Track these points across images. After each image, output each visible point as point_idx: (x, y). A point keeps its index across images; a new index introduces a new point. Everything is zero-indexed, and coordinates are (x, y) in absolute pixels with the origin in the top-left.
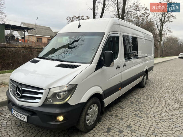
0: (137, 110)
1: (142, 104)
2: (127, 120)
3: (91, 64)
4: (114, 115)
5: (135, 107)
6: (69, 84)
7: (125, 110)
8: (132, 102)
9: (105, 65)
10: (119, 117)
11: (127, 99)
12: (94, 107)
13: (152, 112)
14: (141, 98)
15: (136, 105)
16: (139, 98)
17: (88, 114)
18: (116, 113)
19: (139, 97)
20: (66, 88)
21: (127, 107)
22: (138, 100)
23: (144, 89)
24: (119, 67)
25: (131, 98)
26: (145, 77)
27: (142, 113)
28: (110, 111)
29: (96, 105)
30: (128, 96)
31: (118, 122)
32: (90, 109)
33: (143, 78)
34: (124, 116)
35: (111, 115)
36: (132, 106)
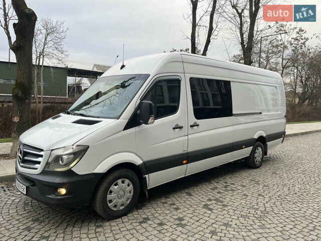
0: (214, 200)
1: (231, 192)
2: (184, 211)
3: (119, 119)
4: (169, 203)
6: (76, 144)
7: (193, 197)
8: (214, 189)
10: (175, 206)
11: (210, 183)
12: (123, 183)
13: (237, 204)
14: (236, 183)
15: (219, 193)
16: (232, 184)
17: (111, 192)
18: (174, 200)
19: (233, 182)
20: (71, 150)
21: (200, 194)
22: (229, 186)
24: (181, 128)
25: (218, 182)
26: (260, 149)
27: (219, 203)
28: (167, 198)
29: (127, 181)
32: (116, 185)
34: (184, 206)
35: (164, 203)
36: (211, 194)
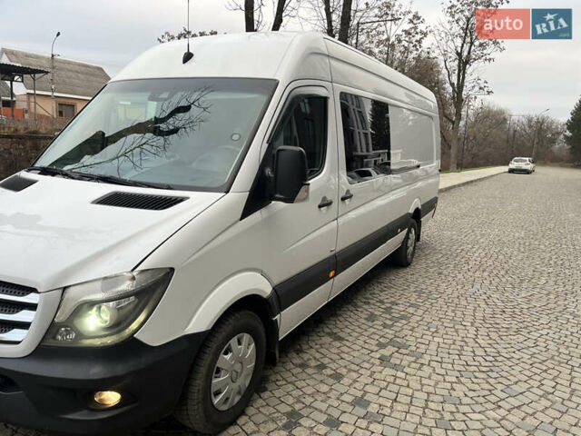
0: (388, 343)
2: (355, 381)
3: (227, 192)
4: (313, 363)
5: (382, 334)
6: (139, 268)
7: (347, 343)
8: (372, 318)
9: (277, 196)
10: (329, 372)
11: (356, 306)
12: (240, 344)
13: (433, 347)
14: (399, 302)
15: (385, 326)
16: (393, 303)
17: (218, 371)
18: (318, 356)
19: (393, 299)
20: (129, 282)
21: (356, 334)
22: (391, 308)
23: (408, 270)
24: (329, 204)
25: (368, 303)
26: (413, 232)
27: (402, 351)
28: (299, 351)
29: (246, 337)
30: (359, 297)
31: (324, 388)
32: (226, 353)
33: (407, 237)
34: (345, 367)
35: (304, 366)
36: (372, 330)
